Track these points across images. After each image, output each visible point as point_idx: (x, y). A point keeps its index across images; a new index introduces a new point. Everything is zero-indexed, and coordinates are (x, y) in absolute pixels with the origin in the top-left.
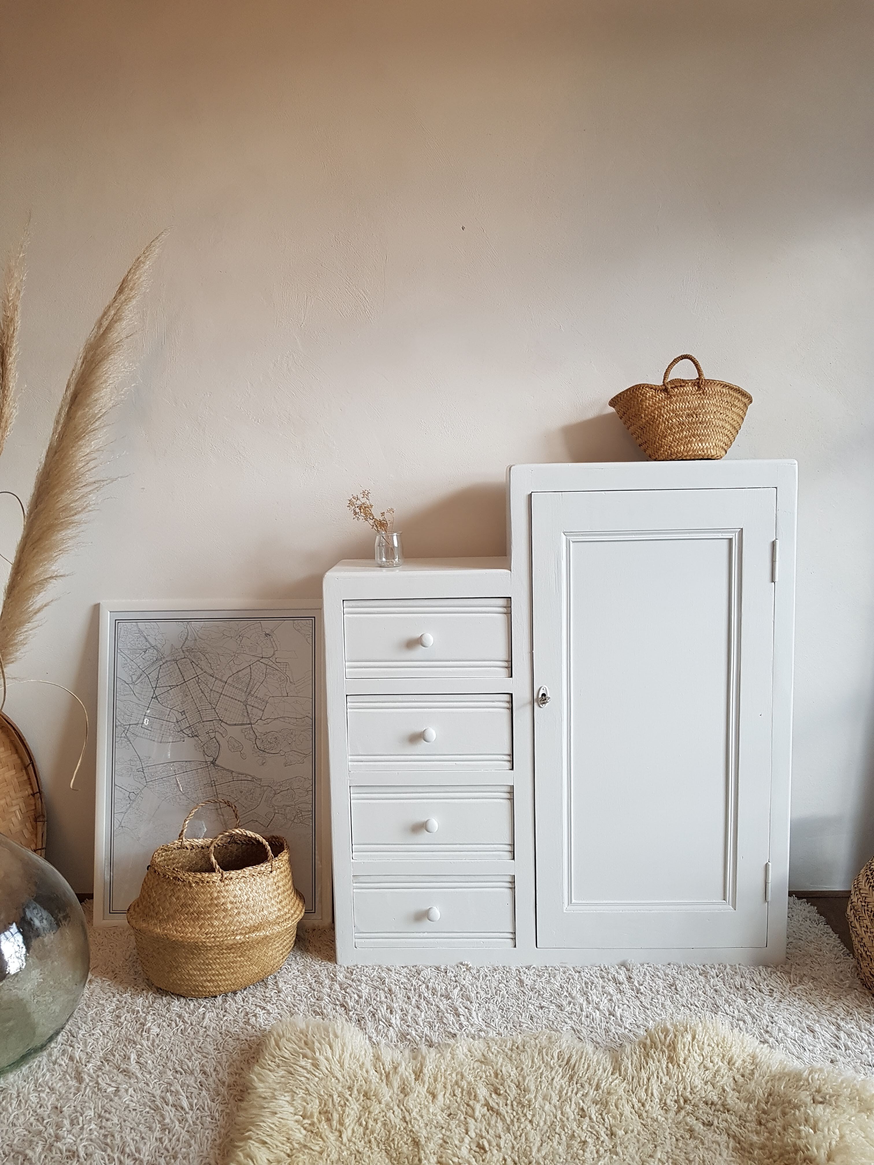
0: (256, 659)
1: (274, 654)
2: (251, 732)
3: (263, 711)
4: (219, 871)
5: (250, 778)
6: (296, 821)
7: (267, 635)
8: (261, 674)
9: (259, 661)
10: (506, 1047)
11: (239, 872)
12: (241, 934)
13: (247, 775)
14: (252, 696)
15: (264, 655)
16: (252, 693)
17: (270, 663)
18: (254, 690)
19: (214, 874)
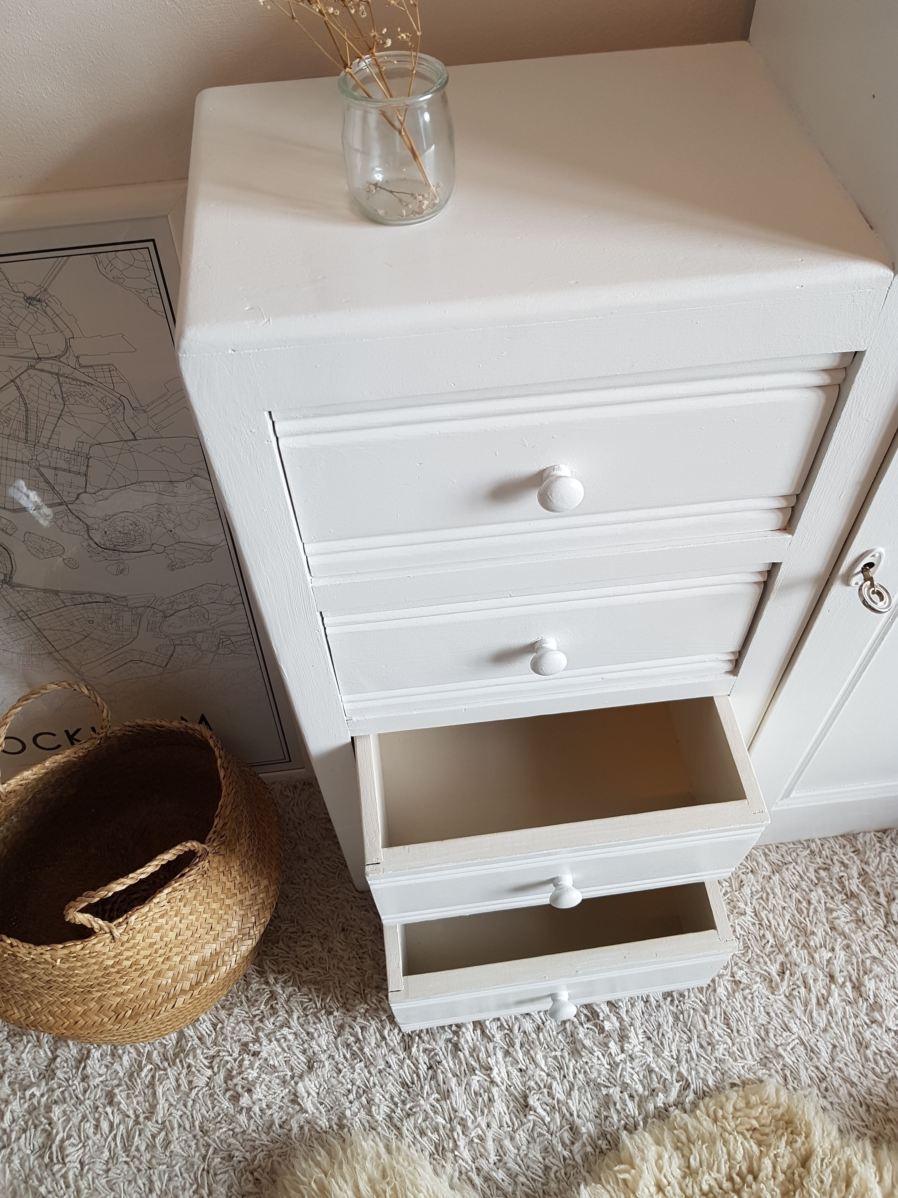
0: (25, 365)
1: (68, 347)
2: (72, 518)
3: (86, 475)
4: (101, 929)
5: (100, 598)
6: (221, 651)
7: (30, 300)
8: (50, 398)
9: (33, 367)
10: (718, 1171)
11: (146, 909)
12: (183, 991)
13: (91, 594)
14: (46, 446)
15: (43, 351)
16: (44, 440)
17: (66, 370)
18: (46, 434)
19: (94, 940)
